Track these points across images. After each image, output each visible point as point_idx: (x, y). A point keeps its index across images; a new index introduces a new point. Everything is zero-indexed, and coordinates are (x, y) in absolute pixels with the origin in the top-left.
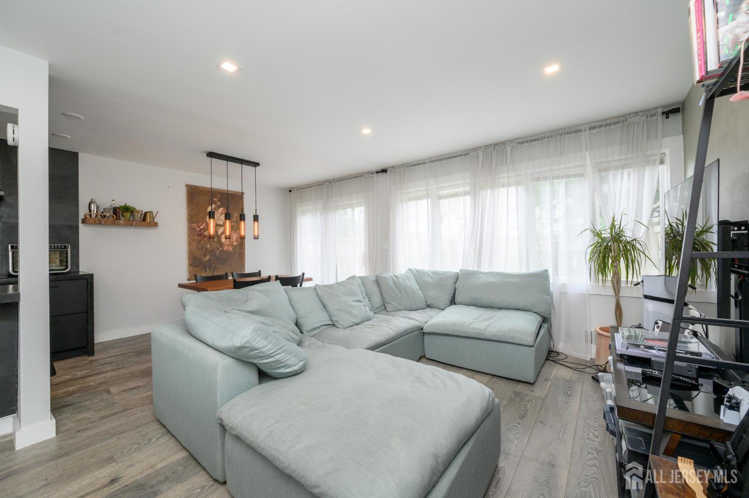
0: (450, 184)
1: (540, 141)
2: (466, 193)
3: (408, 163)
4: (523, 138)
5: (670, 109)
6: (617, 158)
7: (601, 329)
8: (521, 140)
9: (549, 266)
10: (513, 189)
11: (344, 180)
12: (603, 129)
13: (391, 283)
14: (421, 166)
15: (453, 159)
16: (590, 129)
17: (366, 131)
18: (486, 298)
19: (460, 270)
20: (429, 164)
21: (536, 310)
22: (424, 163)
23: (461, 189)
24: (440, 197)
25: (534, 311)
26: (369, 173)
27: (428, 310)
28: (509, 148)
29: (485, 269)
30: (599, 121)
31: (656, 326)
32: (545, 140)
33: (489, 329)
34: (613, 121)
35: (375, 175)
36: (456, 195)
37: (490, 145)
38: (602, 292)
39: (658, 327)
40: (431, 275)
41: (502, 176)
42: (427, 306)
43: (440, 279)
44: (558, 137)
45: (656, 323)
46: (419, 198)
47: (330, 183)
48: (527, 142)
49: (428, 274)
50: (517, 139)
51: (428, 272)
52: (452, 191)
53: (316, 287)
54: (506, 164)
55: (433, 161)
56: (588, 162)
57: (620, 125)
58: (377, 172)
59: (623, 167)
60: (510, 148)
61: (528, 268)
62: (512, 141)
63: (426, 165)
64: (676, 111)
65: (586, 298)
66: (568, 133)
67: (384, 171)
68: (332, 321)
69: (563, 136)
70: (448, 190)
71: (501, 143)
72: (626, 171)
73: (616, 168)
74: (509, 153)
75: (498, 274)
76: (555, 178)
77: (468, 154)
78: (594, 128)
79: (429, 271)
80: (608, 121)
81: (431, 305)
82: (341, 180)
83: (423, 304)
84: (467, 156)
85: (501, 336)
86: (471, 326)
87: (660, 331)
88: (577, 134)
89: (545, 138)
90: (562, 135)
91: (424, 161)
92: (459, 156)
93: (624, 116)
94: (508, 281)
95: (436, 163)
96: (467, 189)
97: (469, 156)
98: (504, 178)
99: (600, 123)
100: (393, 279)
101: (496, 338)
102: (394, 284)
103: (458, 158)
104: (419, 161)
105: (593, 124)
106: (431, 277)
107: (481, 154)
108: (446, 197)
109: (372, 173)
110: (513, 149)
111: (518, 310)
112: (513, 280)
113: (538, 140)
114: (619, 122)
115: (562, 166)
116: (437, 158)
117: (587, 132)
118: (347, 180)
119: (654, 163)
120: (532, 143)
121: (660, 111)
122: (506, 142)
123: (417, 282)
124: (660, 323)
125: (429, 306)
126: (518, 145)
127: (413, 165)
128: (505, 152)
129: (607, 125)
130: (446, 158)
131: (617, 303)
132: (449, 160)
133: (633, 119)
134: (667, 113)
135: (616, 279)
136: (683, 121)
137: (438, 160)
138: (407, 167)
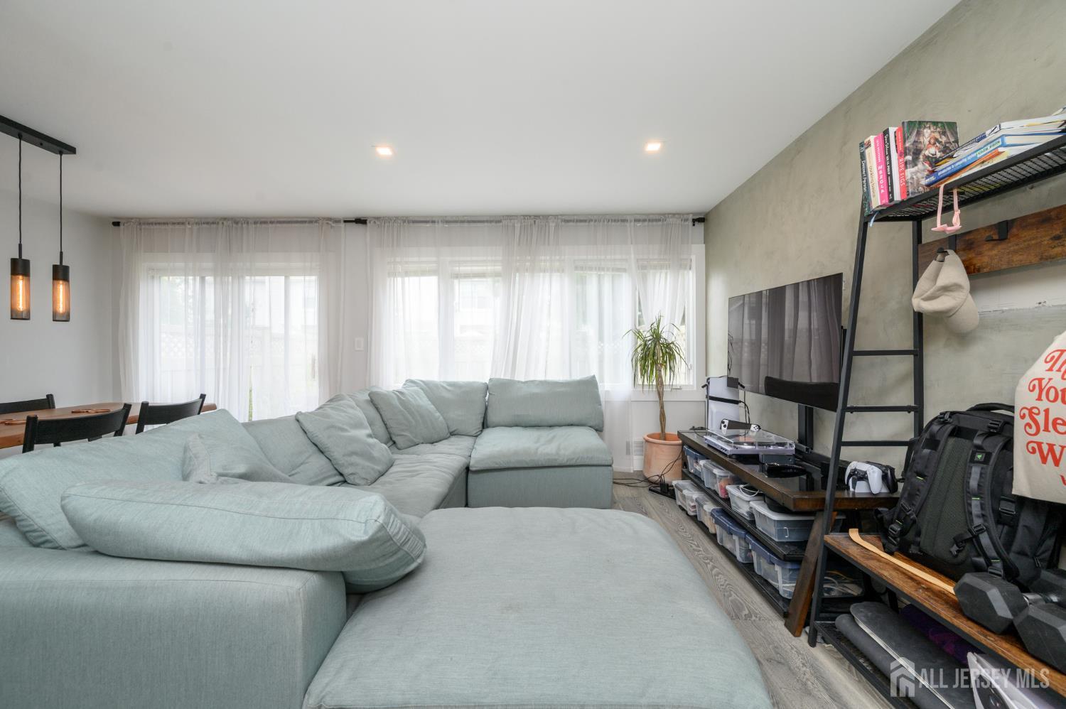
0: (474, 258)
1: (587, 224)
2: (497, 275)
3: (407, 217)
4: (569, 215)
5: (697, 217)
6: (656, 257)
7: (650, 436)
8: (567, 218)
9: (593, 371)
10: (556, 277)
11: (272, 222)
12: (646, 223)
13: (396, 402)
14: (428, 225)
15: (479, 225)
16: (635, 221)
17: (384, 151)
18: (534, 414)
19: (490, 379)
20: (441, 225)
21: (591, 424)
22: (433, 222)
23: (490, 268)
24: (457, 276)
25: (589, 425)
26: (330, 219)
27: (453, 439)
28: (552, 225)
30: (643, 214)
31: (723, 425)
32: (592, 223)
33: (562, 452)
34: (654, 217)
35: (342, 225)
36: (482, 275)
37: (530, 216)
38: (643, 398)
39: (725, 426)
40: (449, 388)
41: (543, 258)
42: (451, 433)
43: (464, 393)
44: (606, 223)
45: (723, 422)
46: (423, 273)
47: (237, 223)
48: (573, 221)
49: (443, 387)
50: (561, 215)
51: (442, 384)
52: (476, 269)
53: (300, 418)
54: (549, 244)
55: (447, 222)
56: (633, 256)
57: (660, 223)
58: (345, 221)
59: (661, 267)
60: (554, 224)
61: (571, 375)
62: (556, 216)
63: (436, 225)
64: (701, 220)
65: (628, 404)
66: (615, 221)
67: (361, 221)
68: (341, 475)
69: (610, 223)
70: (471, 266)
71: (543, 216)
72: (664, 271)
73: (655, 267)
74: (552, 229)
75: (543, 383)
76: (602, 269)
77: (500, 221)
78: (638, 221)
79: (444, 382)
80: (651, 217)
81: (455, 433)
82: (265, 222)
83: (446, 432)
84: (498, 224)
85: (578, 459)
86: (539, 452)
87: (728, 428)
88: (623, 224)
89: (592, 221)
90: (609, 221)
91: (434, 219)
92: (487, 221)
93: (664, 214)
94: (555, 391)
95: (453, 225)
96: (499, 268)
97: (501, 224)
98: (545, 261)
99: (644, 217)
100: (398, 396)
101: (572, 463)
102: (401, 404)
103: (486, 224)
104: (427, 217)
105: (638, 217)
106: (449, 391)
107: (518, 225)
108: (467, 276)
109: (337, 221)
110: (557, 226)
111: (572, 425)
112: (563, 389)
113: (585, 221)
114: (659, 220)
115: (608, 257)
116: (454, 219)
117: (632, 224)
118: (278, 225)
119: (685, 269)
120: (579, 224)
121: (691, 217)
122: (549, 216)
123: (430, 400)
124: (726, 422)
125: (452, 434)
126: (563, 223)
127: (414, 222)
128: (547, 228)
129: (649, 220)
130: (469, 222)
131: (662, 407)
132: (472, 225)
133: (670, 220)
134: (694, 221)
135: (660, 383)
136: (706, 231)
137: (456, 222)
138: (404, 222)
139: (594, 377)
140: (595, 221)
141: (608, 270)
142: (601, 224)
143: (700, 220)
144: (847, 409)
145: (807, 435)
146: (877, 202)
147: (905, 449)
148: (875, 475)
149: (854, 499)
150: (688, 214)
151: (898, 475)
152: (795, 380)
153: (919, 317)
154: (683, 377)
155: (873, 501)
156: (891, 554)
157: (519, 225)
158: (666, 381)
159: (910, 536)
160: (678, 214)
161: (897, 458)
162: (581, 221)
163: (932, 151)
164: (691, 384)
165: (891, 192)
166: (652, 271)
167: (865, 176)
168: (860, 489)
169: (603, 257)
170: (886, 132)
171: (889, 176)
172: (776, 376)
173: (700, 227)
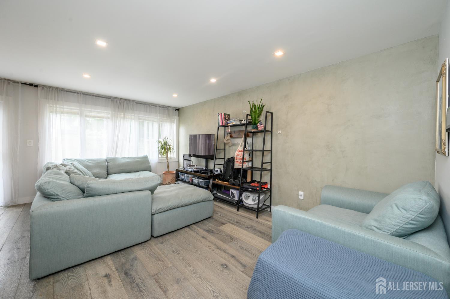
0: (96, 110)
2: (109, 118)
4: (137, 101)
7: (164, 172)
15: (101, 98)
19: (107, 158)
20: (82, 95)
21: (148, 169)
23: (105, 115)
29: (118, 156)
35: (20, 85)
38: (162, 161)
40: (88, 161)
43: (97, 163)
48: (139, 104)
49: (86, 161)
50: (135, 101)
54: (130, 110)
55: (85, 95)
56: (158, 118)
59: (167, 122)
60: (132, 103)
62: (132, 101)
66: (153, 106)
67: (33, 85)
71: (128, 100)
74: (132, 105)
75: (129, 158)
76: (149, 120)
78: (161, 107)
79: (86, 159)
84: (109, 99)
87: (189, 167)
90: (151, 106)
92: (104, 98)
93: (168, 106)
96: (109, 115)
98: (129, 115)
105: (161, 106)
109: (15, 82)
115: (151, 117)
117: (159, 107)
119: (173, 123)
122: (130, 100)
124: (189, 165)
126: (136, 104)
127: (67, 91)
128: (130, 105)
129: (164, 107)
130: (96, 96)
131: (168, 164)
132: (97, 98)
133: (170, 108)
134: (176, 110)
135: (167, 157)
136: (179, 113)
137: (90, 95)
138: (62, 90)
139: (147, 155)
140: (147, 105)
141: (151, 121)
142: (149, 106)
143: (178, 110)
144: (216, 159)
145: (207, 166)
146: (220, 125)
147: (223, 165)
148: (219, 170)
149: (216, 175)
150: (175, 107)
151: (222, 169)
152: (199, 155)
153: (225, 143)
154: (172, 155)
155: (219, 175)
156: (222, 181)
157: (118, 101)
158: (169, 156)
159: (224, 178)
160: (172, 107)
161: (222, 167)
162: (142, 104)
163: (227, 118)
164: (174, 156)
165: (222, 124)
166: (164, 123)
167: (219, 119)
168: (217, 173)
169: (149, 117)
170: (222, 114)
171: (222, 121)
172: (195, 154)
173: (177, 111)
